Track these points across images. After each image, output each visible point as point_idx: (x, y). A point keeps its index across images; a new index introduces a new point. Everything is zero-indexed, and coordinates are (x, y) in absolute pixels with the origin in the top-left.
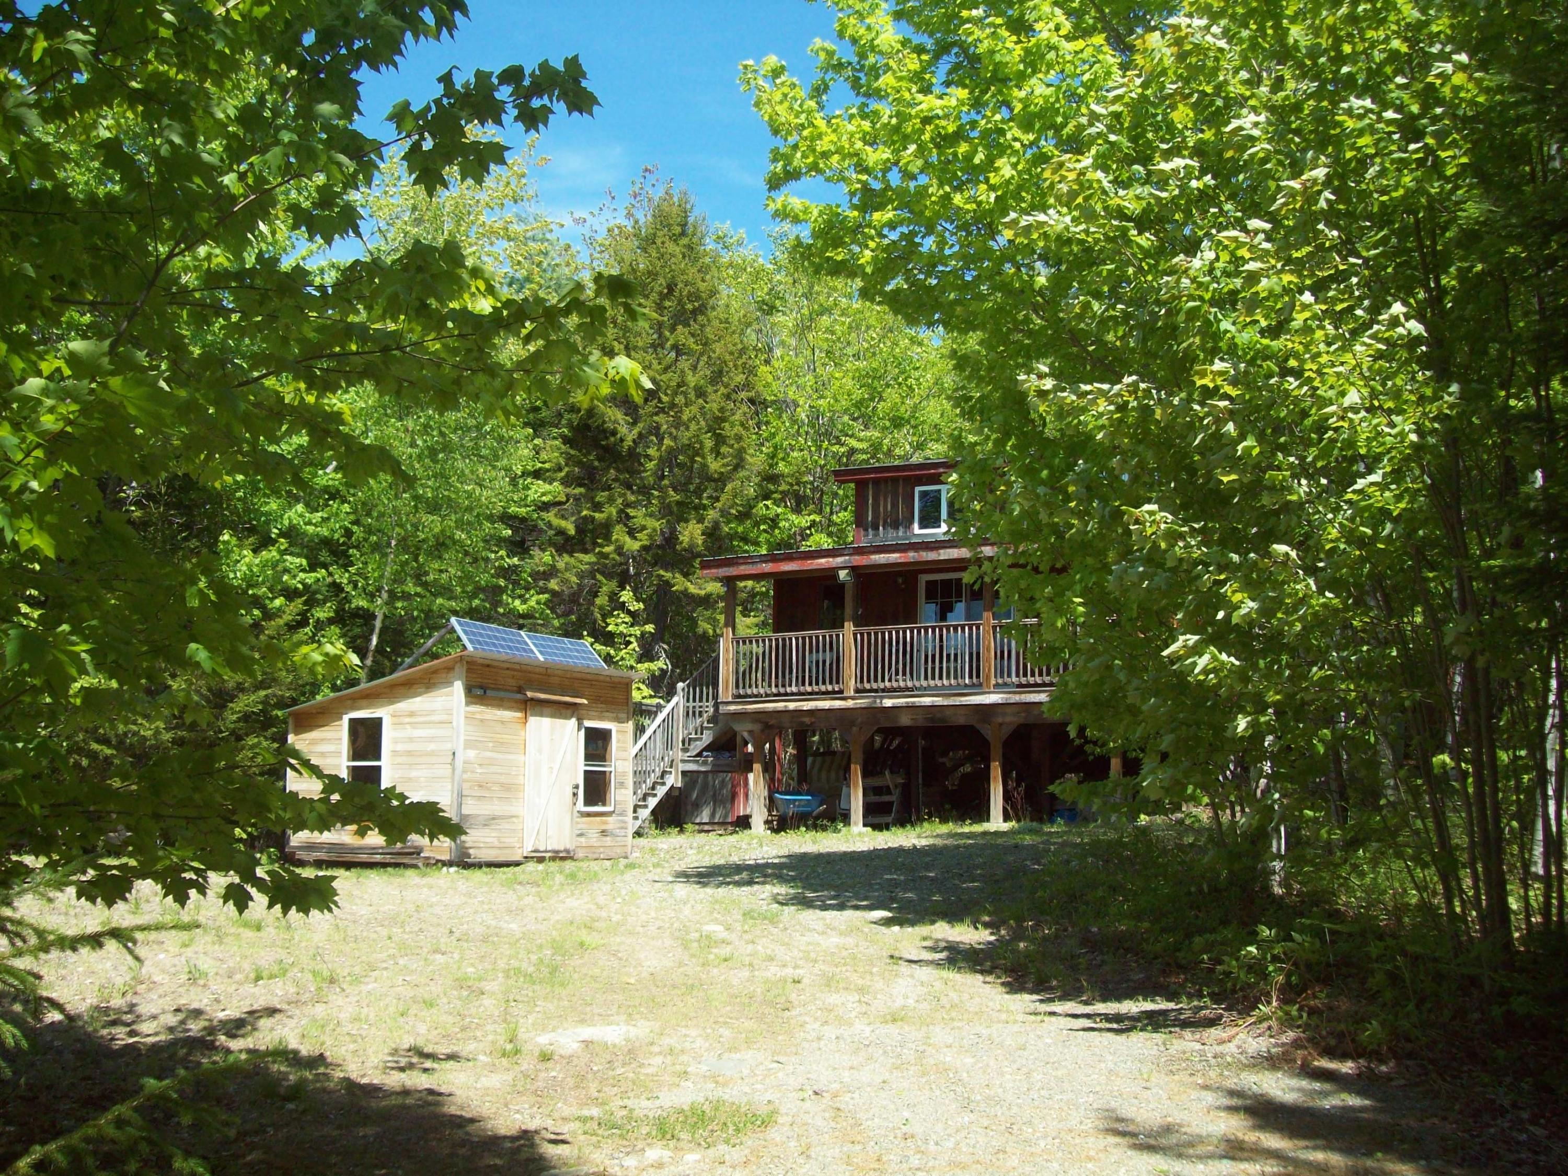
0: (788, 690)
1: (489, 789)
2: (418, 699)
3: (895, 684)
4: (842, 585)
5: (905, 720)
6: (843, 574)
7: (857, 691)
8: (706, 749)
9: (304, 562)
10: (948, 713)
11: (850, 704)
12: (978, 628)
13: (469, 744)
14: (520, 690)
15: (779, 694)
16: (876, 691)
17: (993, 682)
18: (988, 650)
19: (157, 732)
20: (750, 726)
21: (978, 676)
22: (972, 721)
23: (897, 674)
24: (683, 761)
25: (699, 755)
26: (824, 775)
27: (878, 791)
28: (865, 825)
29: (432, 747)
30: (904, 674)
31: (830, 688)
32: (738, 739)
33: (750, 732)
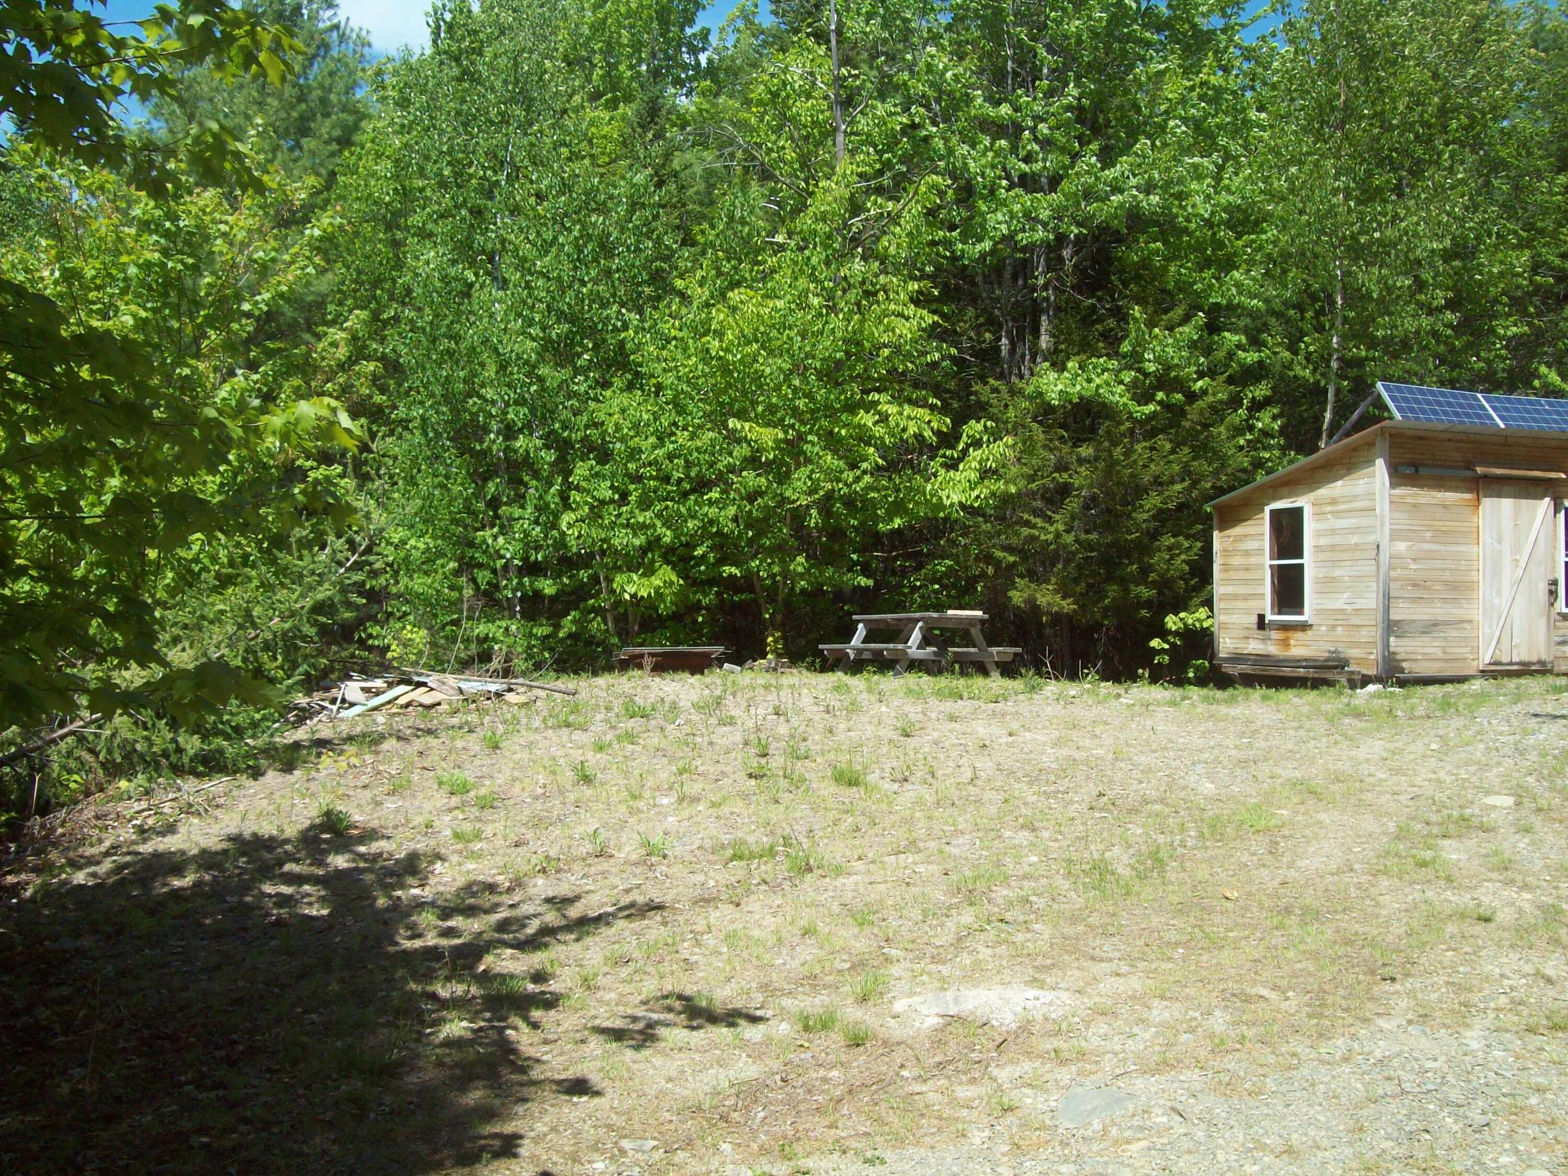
1: (1428, 589)
2: (1339, 483)
9: (1243, 339)
13: (1395, 535)
14: (1469, 466)
19: (1058, 535)
29: (1355, 539)
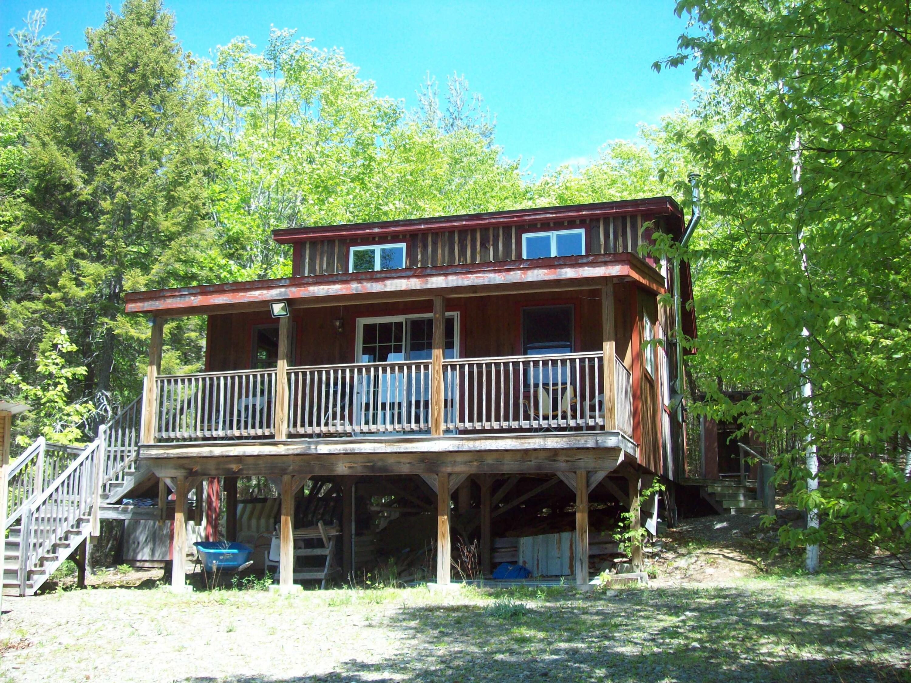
0: (215, 434)
3: (332, 429)
4: (277, 320)
5: (342, 469)
6: (277, 309)
7: (290, 436)
8: (126, 496)
10: (391, 461)
11: (281, 450)
12: (426, 367)
15: (205, 439)
16: (310, 436)
17: (443, 427)
18: (438, 392)
20: (173, 473)
21: (426, 421)
22: (419, 470)
23: (334, 418)
24: (102, 508)
25: (120, 502)
26: (254, 522)
27: (309, 543)
28: (296, 582)
30: (342, 418)
31: (260, 432)
32: (161, 487)
33: (173, 479)
